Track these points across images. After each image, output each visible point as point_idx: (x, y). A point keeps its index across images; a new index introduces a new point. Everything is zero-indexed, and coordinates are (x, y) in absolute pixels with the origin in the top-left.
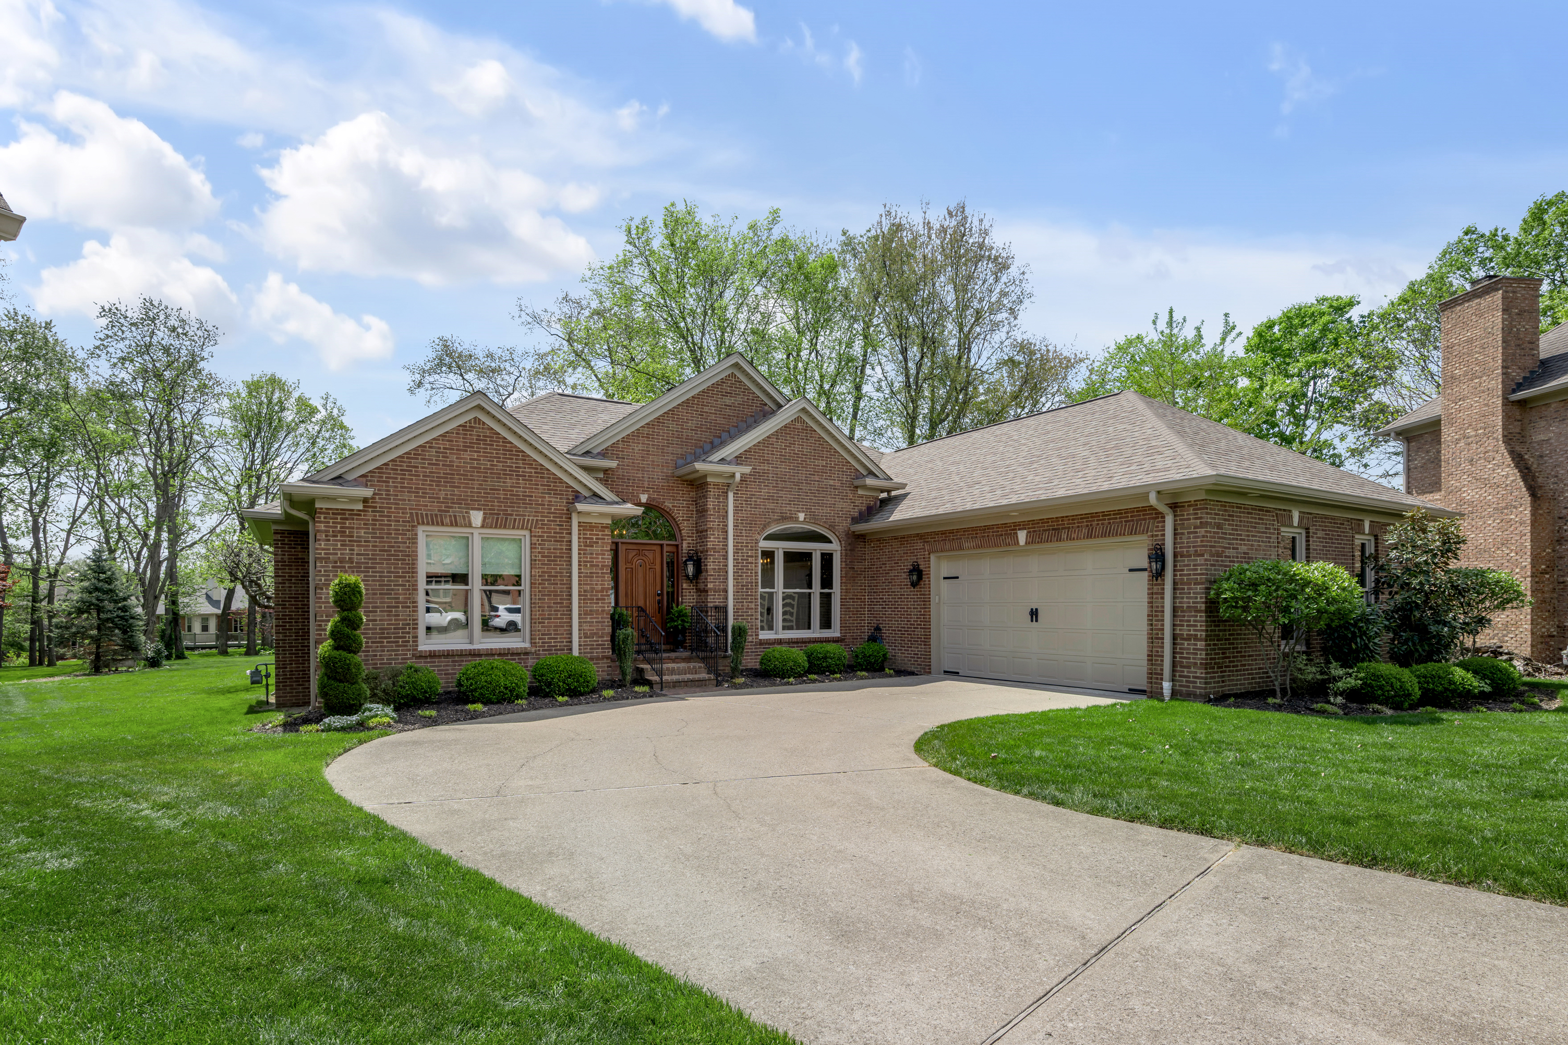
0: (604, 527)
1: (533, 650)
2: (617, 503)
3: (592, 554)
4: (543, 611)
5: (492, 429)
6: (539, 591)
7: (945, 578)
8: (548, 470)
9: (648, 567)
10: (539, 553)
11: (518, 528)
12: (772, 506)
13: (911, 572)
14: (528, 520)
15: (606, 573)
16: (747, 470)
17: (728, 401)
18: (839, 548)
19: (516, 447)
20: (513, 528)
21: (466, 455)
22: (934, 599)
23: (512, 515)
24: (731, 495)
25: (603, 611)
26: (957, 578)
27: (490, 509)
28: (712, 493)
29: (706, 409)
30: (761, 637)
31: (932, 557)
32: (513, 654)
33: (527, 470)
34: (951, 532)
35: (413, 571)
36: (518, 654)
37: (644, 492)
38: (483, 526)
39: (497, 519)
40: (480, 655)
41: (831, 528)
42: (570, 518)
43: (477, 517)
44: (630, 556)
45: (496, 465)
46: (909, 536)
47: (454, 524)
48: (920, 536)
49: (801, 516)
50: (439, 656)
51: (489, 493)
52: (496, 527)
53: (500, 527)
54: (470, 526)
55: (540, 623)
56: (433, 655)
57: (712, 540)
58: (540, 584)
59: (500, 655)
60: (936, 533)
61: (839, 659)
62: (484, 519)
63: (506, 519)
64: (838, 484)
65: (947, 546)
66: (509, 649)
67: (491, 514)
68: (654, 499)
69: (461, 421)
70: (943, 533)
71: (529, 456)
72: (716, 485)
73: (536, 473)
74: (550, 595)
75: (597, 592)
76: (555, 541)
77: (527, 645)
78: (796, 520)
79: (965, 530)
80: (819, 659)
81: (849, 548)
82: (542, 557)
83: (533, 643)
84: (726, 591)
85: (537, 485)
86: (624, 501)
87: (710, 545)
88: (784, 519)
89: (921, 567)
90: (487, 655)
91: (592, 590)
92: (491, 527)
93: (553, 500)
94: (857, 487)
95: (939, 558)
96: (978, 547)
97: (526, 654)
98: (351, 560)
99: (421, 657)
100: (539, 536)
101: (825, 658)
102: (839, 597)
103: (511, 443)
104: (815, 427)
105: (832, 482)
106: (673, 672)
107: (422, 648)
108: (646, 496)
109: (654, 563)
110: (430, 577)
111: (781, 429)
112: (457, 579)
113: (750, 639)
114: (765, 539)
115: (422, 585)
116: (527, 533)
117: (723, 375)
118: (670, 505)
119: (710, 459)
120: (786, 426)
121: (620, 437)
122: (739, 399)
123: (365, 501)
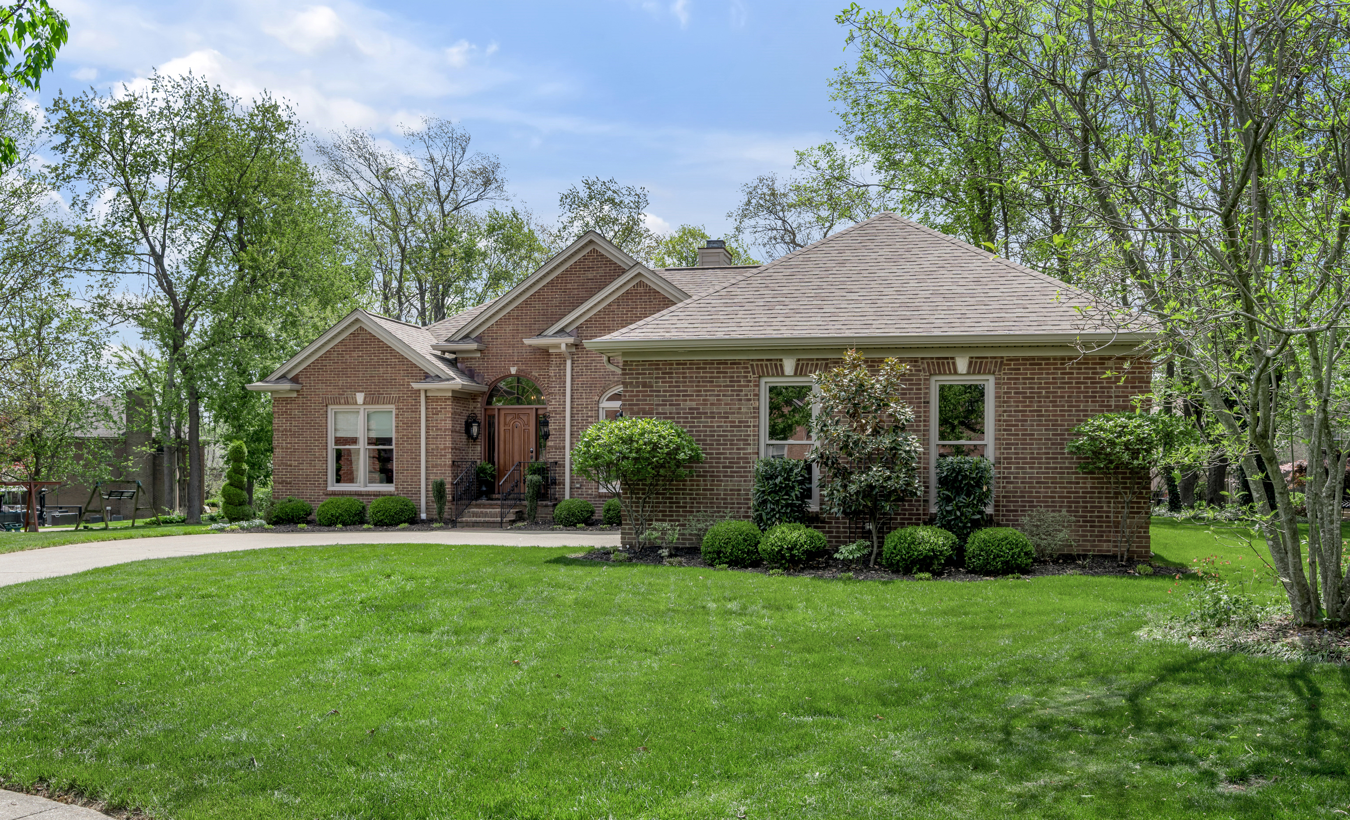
0: (446, 399)
1: (396, 492)
3: (437, 420)
4: (403, 464)
5: (371, 334)
6: (402, 450)
8: (406, 359)
9: (523, 428)
10: (401, 421)
11: (387, 403)
14: (393, 397)
19: (386, 344)
20: (385, 403)
21: (355, 354)
23: (383, 394)
24: (569, 363)
25: (445, 465)
27: (369, 391)
28: (555, 361)
29: (569, 286)
32: (383, 495)
35: (324, 435)
36: (386, 495)
37: (513, 365)
38: (364, 404)
39: (373, 398)
40: (363, 495)
42: (420, 396)
43: (360, 397)
44: (507, 419)
45: (373, 360)
47: (346, 403)
50: (339, 495)
51: (368, 380)
52: (372, 404)
53: (375, 404)
54: (356, 404)
55: (401, 473)
56: (334, 494)
57: (554, 404)
58: (402, 444)
62: (365, 398)
63: (379, 397)
66: (380, 492)
67: (369, 394)
68: (522, 370)
69: (351, 330)
71: (394, 350)
72: (556, 356)
73: (398, 361)
74: (408, 453)
75: (441, 450)
76: (411, 412)
77: (393, 489)
82: (403, 423)
83: (397, 488)
84: (564, 448)
85: (400, 371)
86: (455, 378)
90: (366, 495)
91: (437, 448)
92: (369, 404)
93: (411, 380)
97: (392, 495)
99: (327, 495)
100: (401, 409)
103: (382, 342)
104: (657, 289)
106: (486, 515)
107: (330, 488)
108: (515, 368)
109: (528, 424)
110: (338, 441)
111: (622, 295)
112: (354, 441)
113: (590, 491)
114: (608, 400)
115: (332, 446)
116: (393, 406)
117: (585, 252)
118: (537, 374)
119: (545, 334)
120: (627, 292)
121: (493, 321)
122: (601, 271)
123: (297, 391)
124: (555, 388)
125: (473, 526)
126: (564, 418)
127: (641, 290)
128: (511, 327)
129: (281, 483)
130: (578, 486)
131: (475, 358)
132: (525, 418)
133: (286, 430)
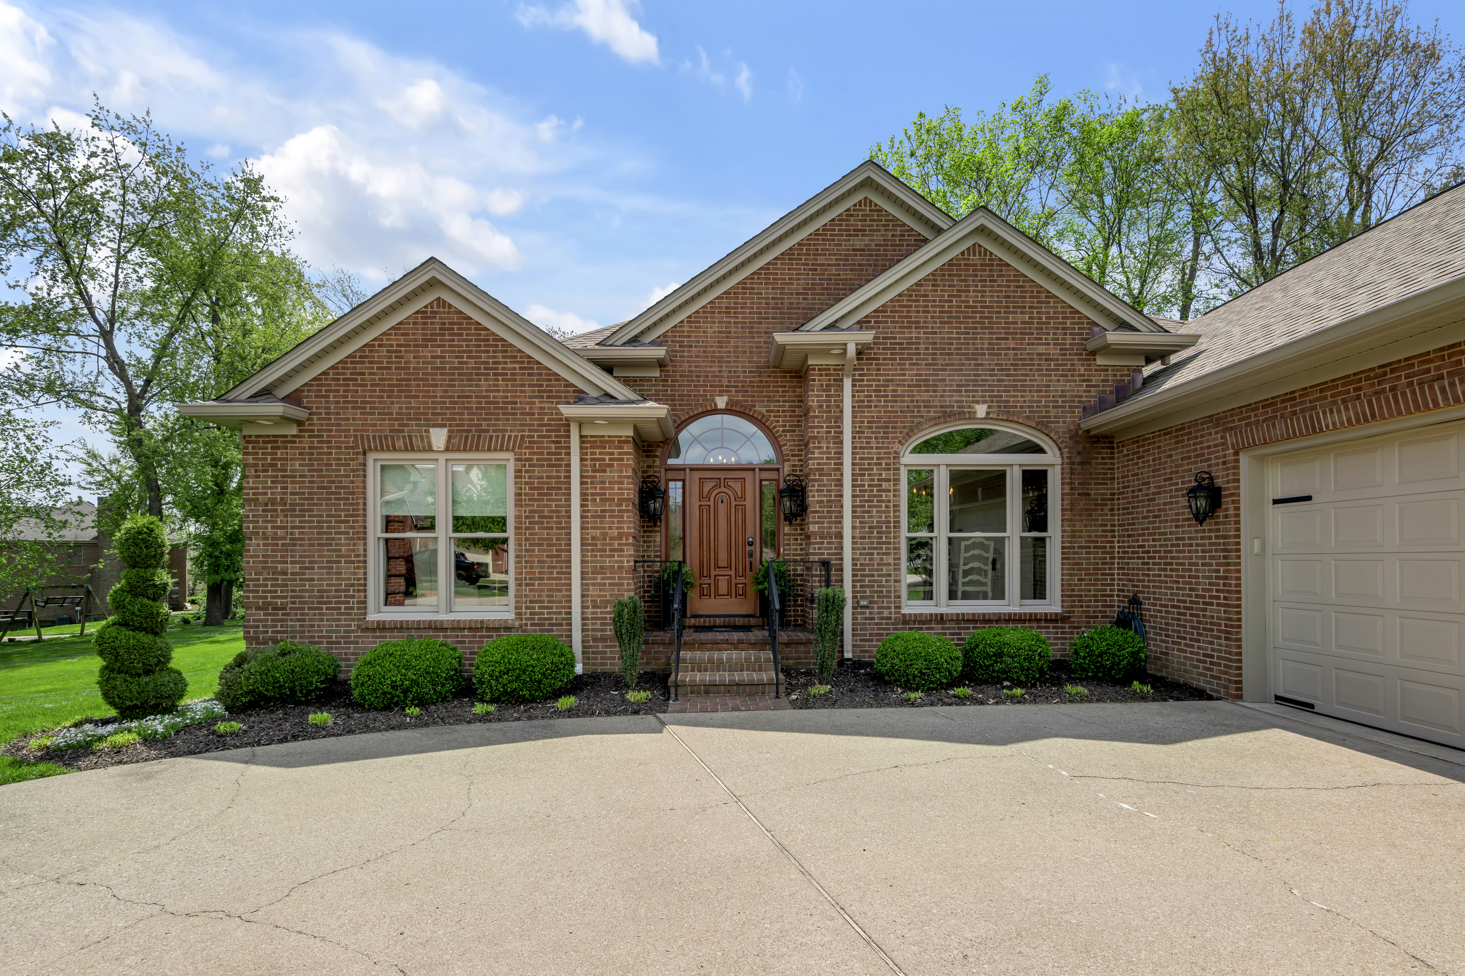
0: (622, 442)
1: (517, 624)
2: (633, 402)
3: (603, 482)
4: (531, 567)
5: (461, 312)
6: (526, 539)
7: (1276, 502)
8: (538, 363)
9: (733, 503)
10: (526, 483)
11: (495, 450)
12: (925, 396)
13: (1192, 493)
14: (510, 437)
15: (627, 511)
16: (867, 336)
17: (858, 243)
18: (1059, 461)
19: (493, 334)
20: (489, 450)
21: (426, 353)
22: (1249, 545)
23: (487, 431)
24: (847, 383)
25: (620, 568)
26: (1309, 498)
27: (457, 425)
28: (816, 381)
29: (821, 260)
30: (905, 611)
31: (1244, 460)
32: (489, 629)
33: (509, 366)
34: (1290, 397)
35: (359, 511)
36: (497, 629)
37: (721, 393)
38: (447, 450)
39: (467, 438)
40: (445, 630)
41: (1042, 426)
42: (569, 431)
43: (439, 437)
44: (706, 489)
45: (466, 363)
46: (1194, 423)
47: (410, 448)
48: (1214, 420)
49: (981, 410)
50: (392, 629)
51: (456, 403)
52: (465, 450)
53: (471, 450)
54: (430, 449)
55: (527, 585)
56: (382, 627)
57: (817, 457)
58: (526, 528)
60: (1252, 408)
61: (1028, 658)
62: (449, 438)
63: (479, 437)
64: (1054, 351)
65: (1280, 428)
66: (482, 622)
67: (458, 431)
68: (737, 403)
69: (419, 305)
70: (1268, 404)
71: (511, 345)
72: (823, 369)
73: (521, 368)
74: (542, 545)
75: (611, 539)
76: (549, 466)
77: (510, 616)
78: (972, 417)
79: (1323, 387)
80: (988, 656)
81: (1078, 459)
82: (530, 489)
83: (519, 613)
84: (840, 536)
85: (524, 386)
86: (645, 400)
87: (812, 464)
88: (947, 416)
89: (1219, 482)
90: (453, 629)
91: (604, 536)
92: (459, 450)
93: (547, 405)
94: (1093, 353)
95: (1262, 460)
96: (1362, 419)
97: (508, 629)
98: (283, 502)
99: (366, 629)
100: (526, 460)
101: (1000, 655)
102: (1058, 545)
103: (486, 329)
104: (1007, 258)
105: (1041, 349)
106: (719, 666)
107: (373, 617)
108: (725, 399)
109: (743, 498)
110: (390, 523)
111: (941, 269)
112: (428, 524)
113: (886, 613)
114: (915, 451)
115: (375, 531)
116: (510, 456)
117: (849, 204)
118: (764, 410)
119: (809, 325)
120: (950, 263)
121: (683, 316)
122: (878, 238)
123: (299, 423)
124: (819, 428)
125: (707, 692)
126: (839, 483)
127: (976, 259)
128: (715, 327)
129: (264, 608)
130: (864, 603)
131: (649, 379)
132: (737, 486)
133: (273, 502)
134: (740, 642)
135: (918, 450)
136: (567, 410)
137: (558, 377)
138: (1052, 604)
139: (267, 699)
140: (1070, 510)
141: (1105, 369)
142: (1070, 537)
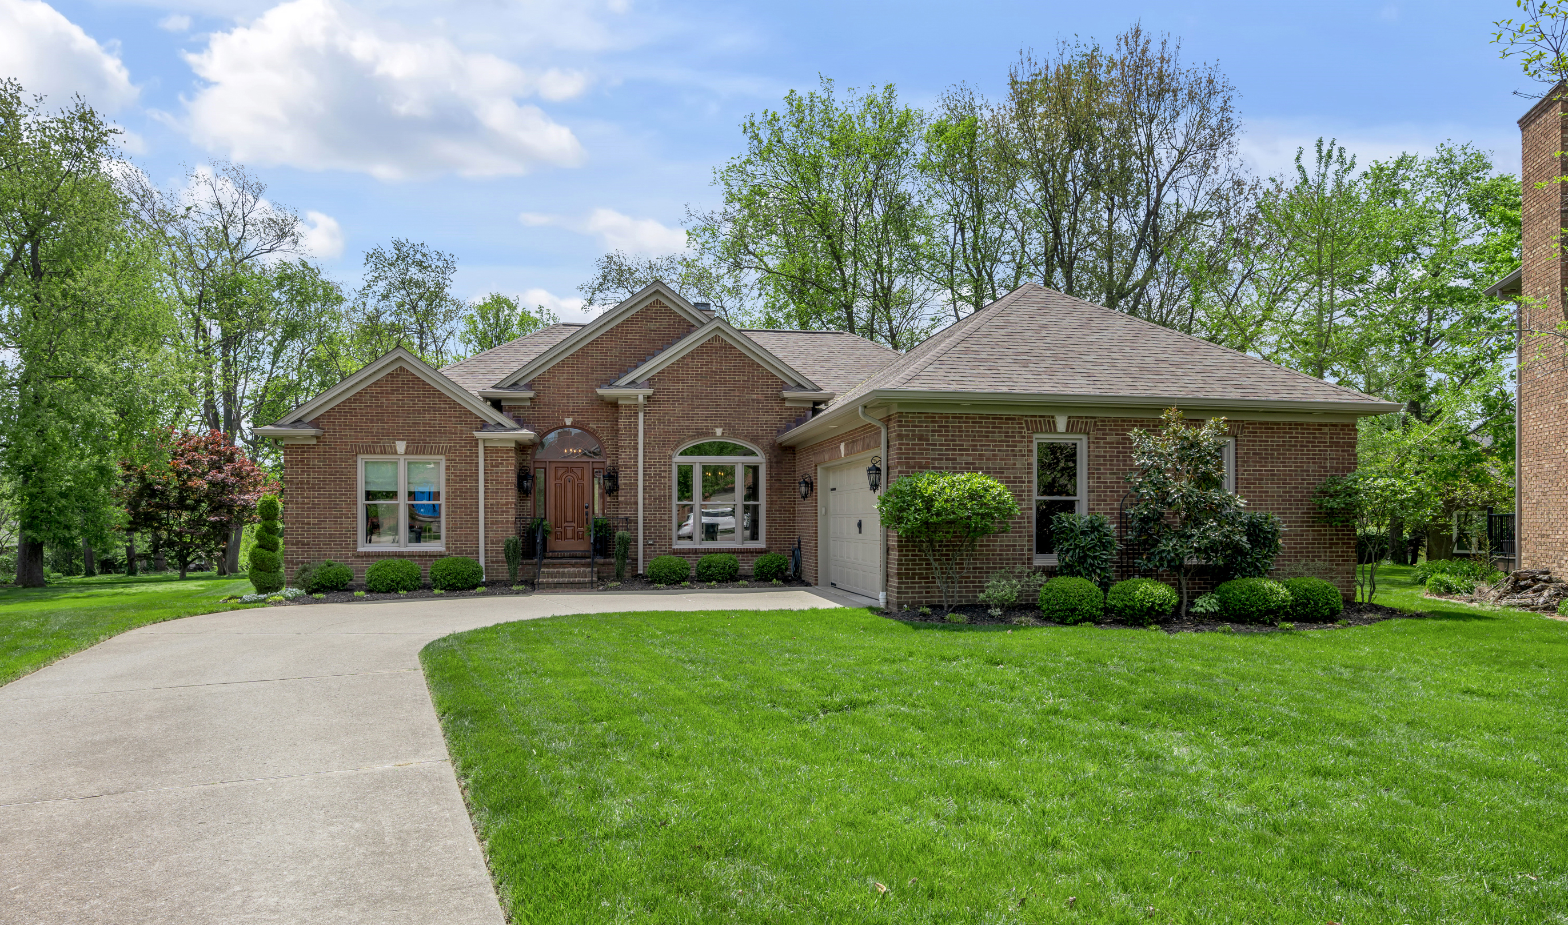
0: (508, 450)
1: (447, 553)
2: (514, 429)
3: (498, 473)
4: (455, 522)
6: (452, 505)
7: (826, 490)
8: (459, 405)
9: (576, 482)
10: (452, 473)
11: (435, 454)
12: (687, 423)
13: (801, 484)
14: (443, 446)
15: (511, 489)
16: (651, 390)
17: (653, 326)
18: (765, 460)
19: (433, 387)
20: (432, 453)
21: (393, 397)
22: (821, 510)
23: (429, 443)
24: (641, 415)
25: (507, 522)
26: (835, 489)
27: (412, 439)
28: (624, 413)
29: (630, 336)
30: (676, 547)
31: (817, 469)
32: (430, 556)
33: (442, 406)
35: (353, 489)
36: (435, 556)
37: (568, 417)
38: (406, 453)
39: (418, 446)
40: (404, 557)
41: (754, 440)
42: (478, 446)
43: (401, 446)
44: (559, 473)
47: (384, 452)
49: (719, 431)
50: (373, 556)
51: (411, 426)
52: (417, 453)
53: (420, 453)
54: (396, 453)
55: (452, 534)
56: (367, 555)
57: (624, 458)
58: (452, 499)
59: (420, 556)
62: (407, 447)
63: (425, 446)
64: (761, 398)
66: (426, 553)
67: (412, 443)
68: (580, 422)
69: (389, 370)
71: (444, 394)
72: (626, 406)
74: (462, 508)
75: (502, 505)
76: (465, 463)
77: (443, 549)
78: (714, 434)
81: (775, 460)
82: (455, 476)
83: (448, 548)
84: (636, 503)
85: (451, 417)
86: (522, 427)
87: (621, 462)
88: (699, 434)
89: (812, 479)
90: (409, 556)
91: (498, 504)
92: (412, 454)
94: (784, 400)
95: (826, 469)
97: (442, 556)
98: (308, 483)
99: (358, 556)
100: (452, 460)
102: (765, 509)
103: (429, 385)
104: (734, 344)
105: (754, 397)
106: (563, 575)
107: (361, 549)
108: (571, 419)
109: (582, 479)
110: (369, 495)
111: (697, 349)
112: (392, 495)
113: (663, 548)
114: (681, 454)
115: (361, 501)
116: (443, 457)
117: (647, 303)
118: (595, 426)
119: (617, 384)
120: (702, 346)
121: (545, 369)
122: (665, 324)
123: (317, 437)
124: (625, 441)
125: (555, 588)
126: (636, 472)
127: (717, 344)
128: (565, 376)
129: (297, 544)
130: (651, 542)
131: (524, 407)
132: (579, 472)
133: (302, 483)
134: (576, 563)
135: (684, 453)
136: (477, 434)
137: (471, 413)
138: (761, 544)
139: (323, 586)
140: (770, 488)
141: (790, 408)
142: (771, 504)
